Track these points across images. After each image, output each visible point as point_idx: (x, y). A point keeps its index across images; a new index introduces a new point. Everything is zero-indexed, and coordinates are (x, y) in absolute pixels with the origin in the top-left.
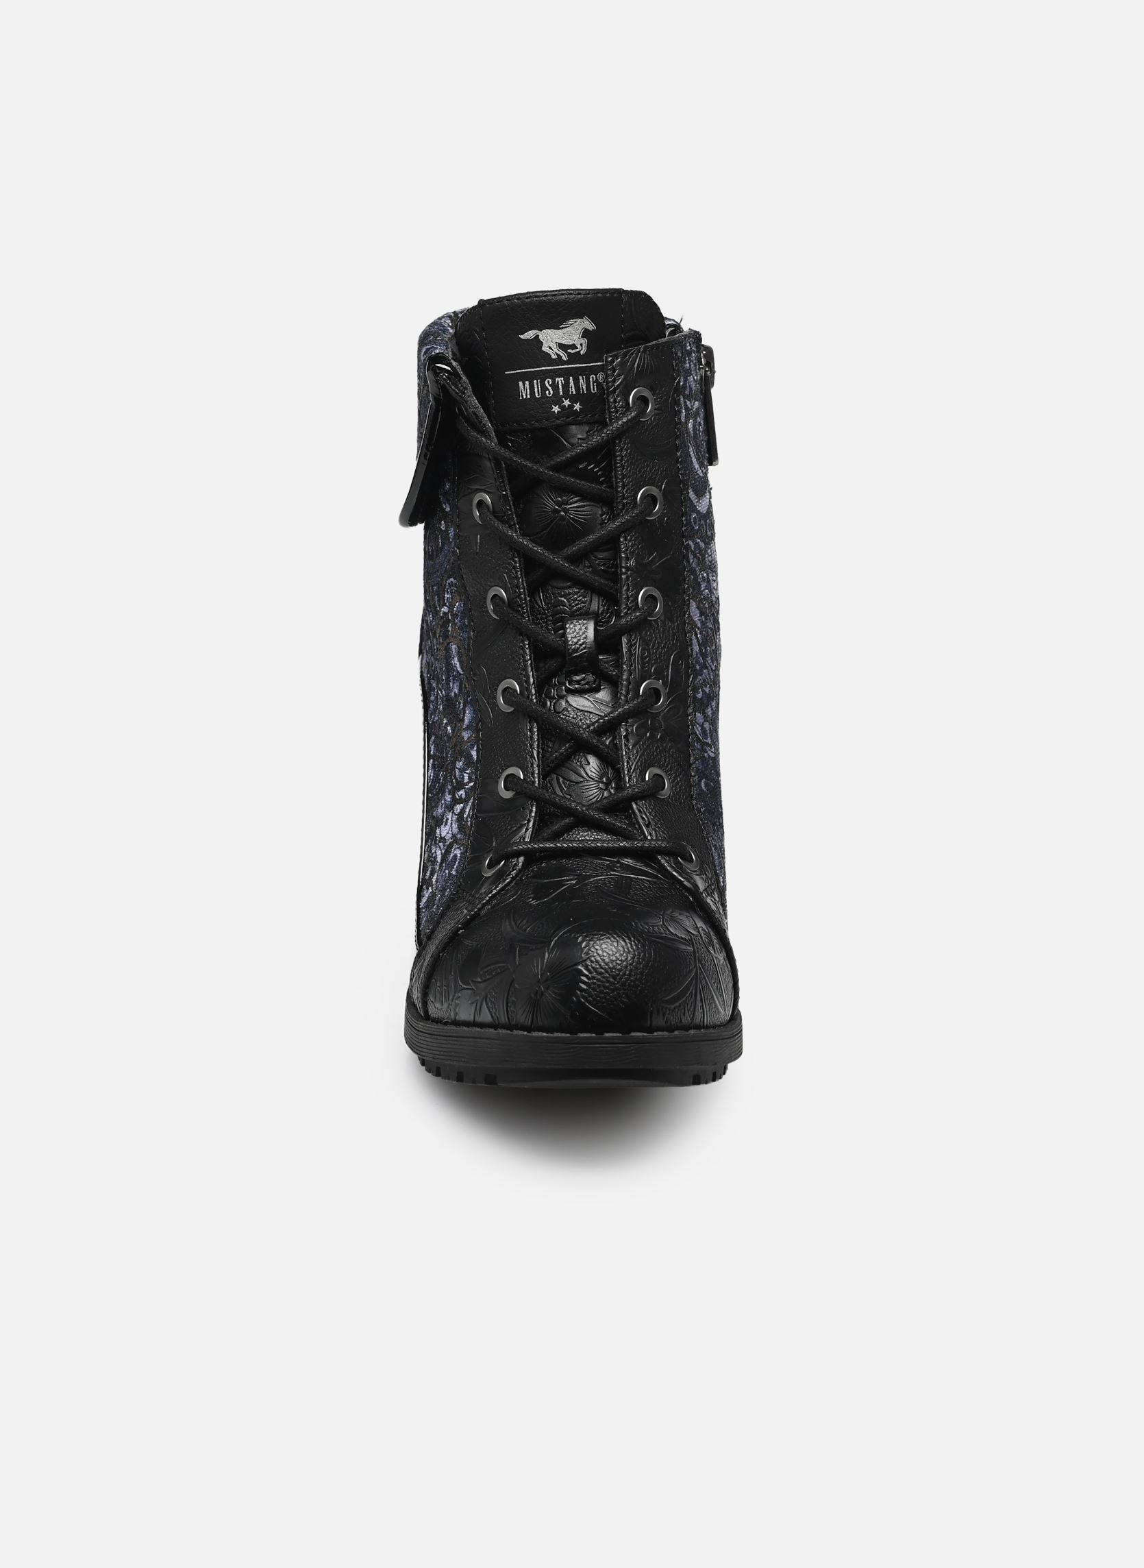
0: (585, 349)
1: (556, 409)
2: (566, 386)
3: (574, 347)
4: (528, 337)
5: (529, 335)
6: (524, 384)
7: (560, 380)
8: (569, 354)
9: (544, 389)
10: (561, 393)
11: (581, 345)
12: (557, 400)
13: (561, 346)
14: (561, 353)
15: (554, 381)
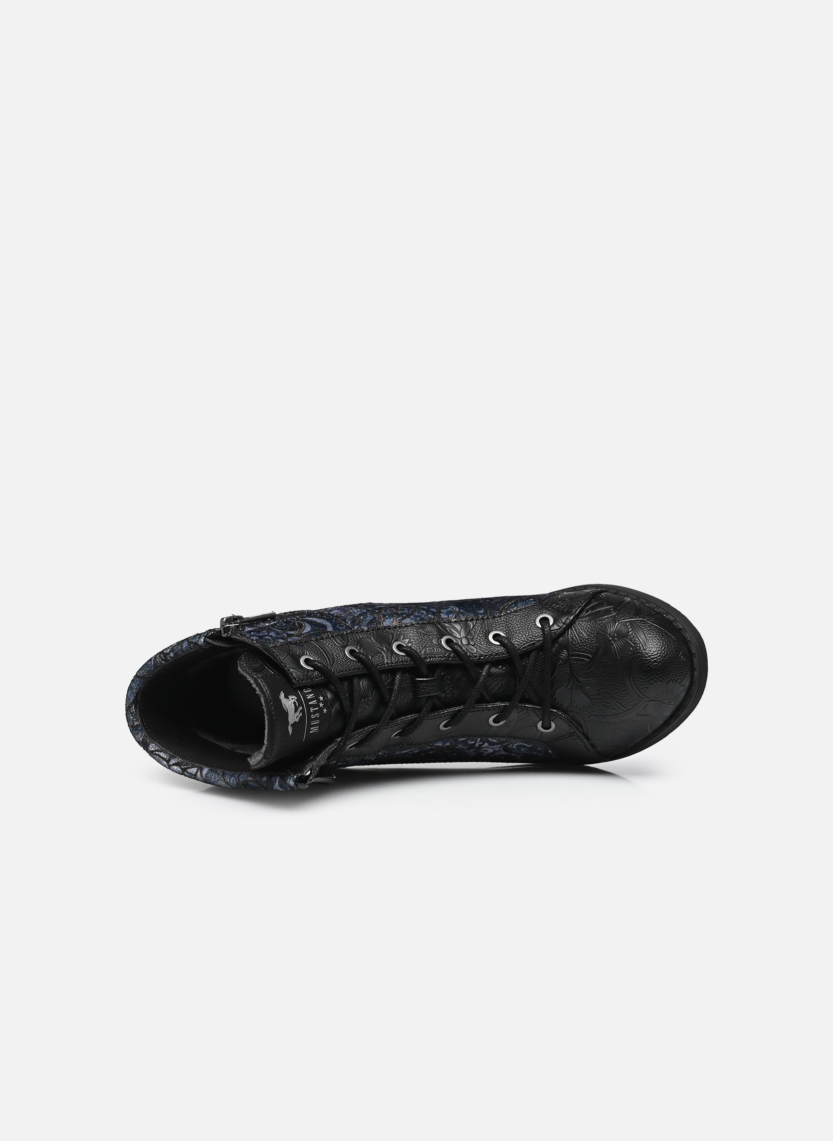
0: (294, 697)
1: (325, 711)
2: (314, 706)
3: (295, 703)
4: (291, 730)
5: (290, 729)
6: (312, 730)
7: (312, 710)
8: (299, 706)
9: (316, 719)
10: (318, 708)
11: (292, 699)
12: (321, 710)
13: (296, 711)
14: (299, 710)
15: (312, 713)
